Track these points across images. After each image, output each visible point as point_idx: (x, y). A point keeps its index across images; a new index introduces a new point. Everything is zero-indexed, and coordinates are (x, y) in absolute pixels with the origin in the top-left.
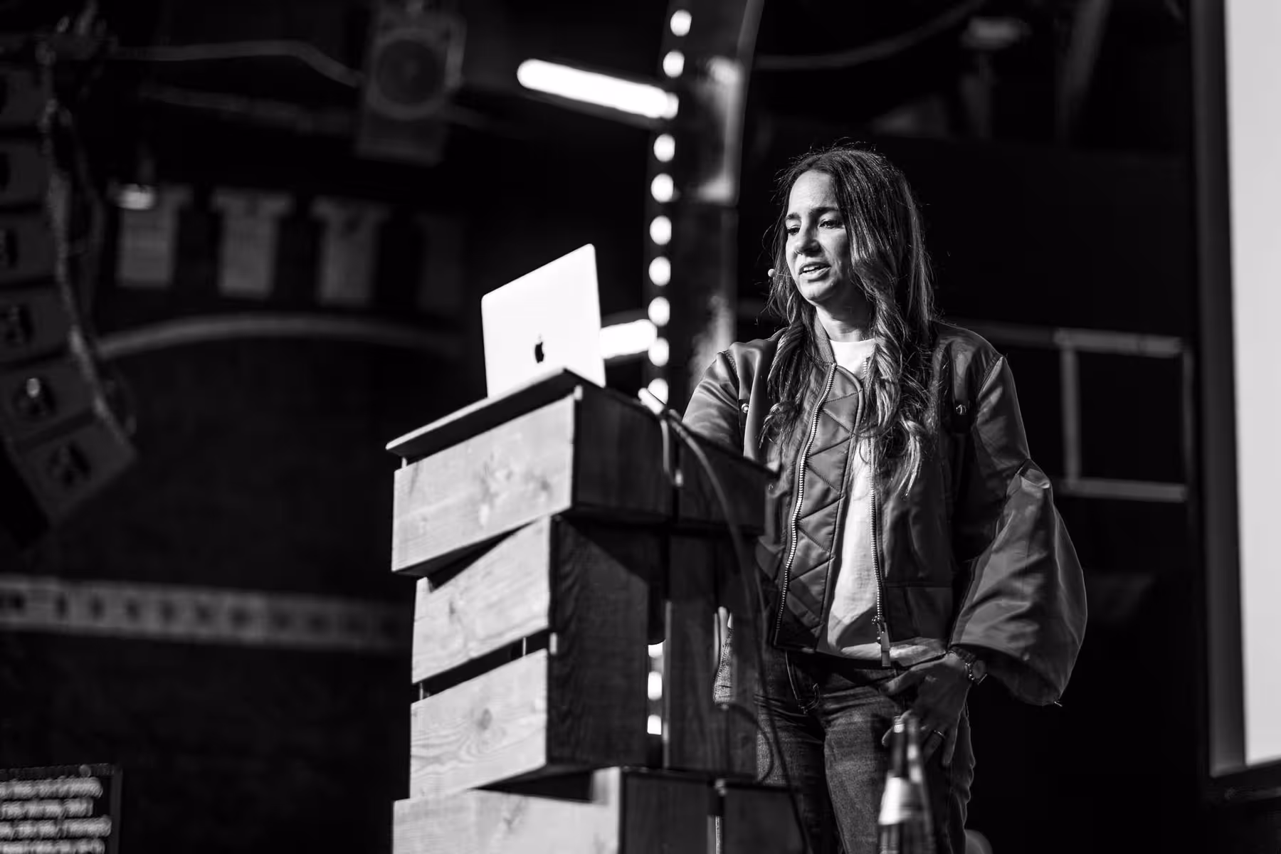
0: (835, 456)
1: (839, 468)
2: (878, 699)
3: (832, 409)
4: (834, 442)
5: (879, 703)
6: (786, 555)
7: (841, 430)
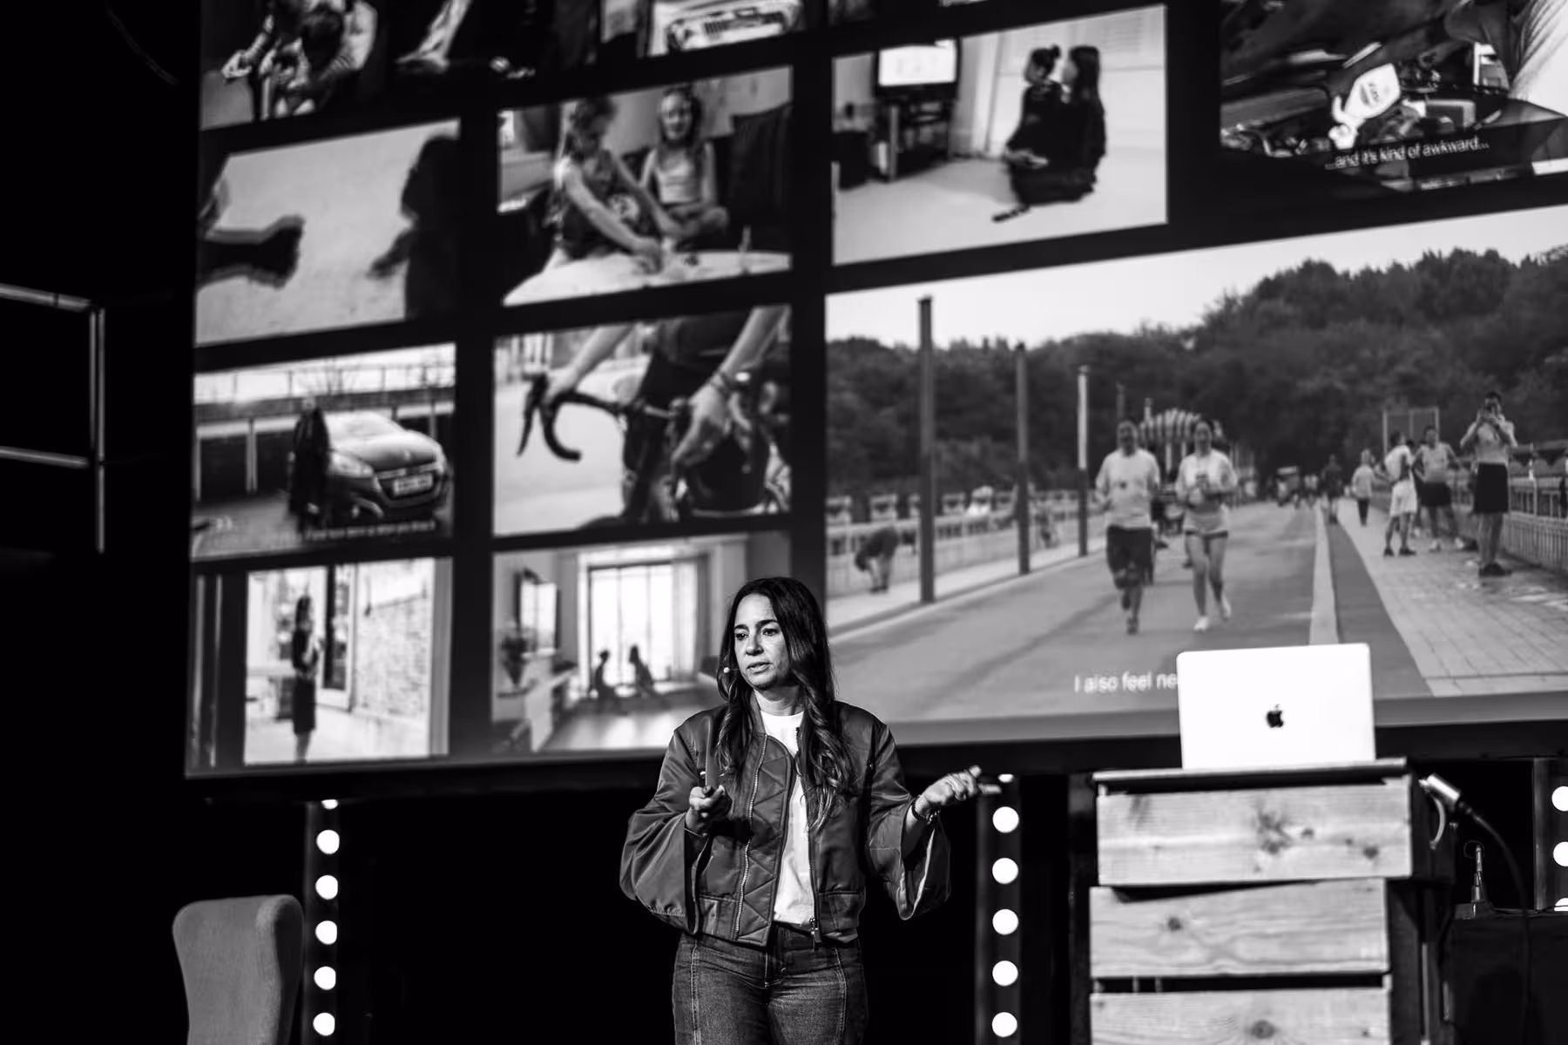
0: (774, 805)
1: (777, 813)
2: (829, 983)
3: (767, 768)
4: (772, 795)
5: (831, 986)
6: (741, 876)
7: (777, 786)
